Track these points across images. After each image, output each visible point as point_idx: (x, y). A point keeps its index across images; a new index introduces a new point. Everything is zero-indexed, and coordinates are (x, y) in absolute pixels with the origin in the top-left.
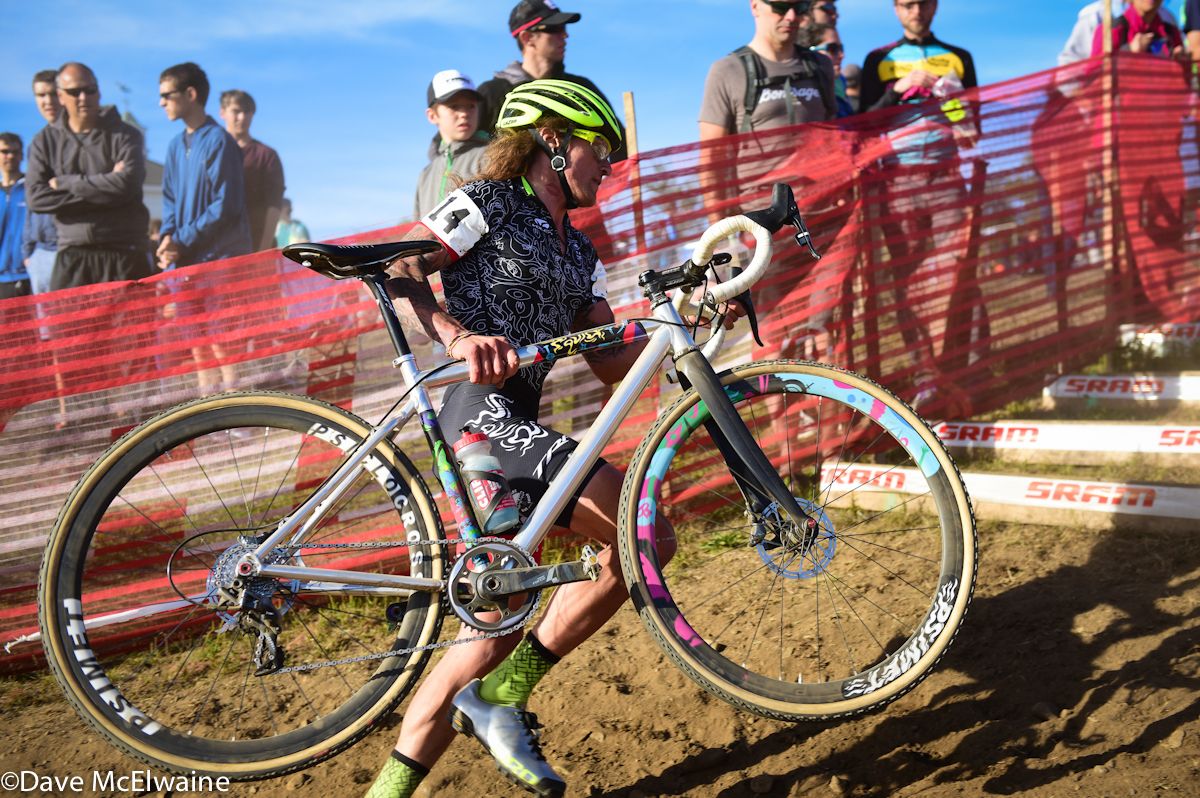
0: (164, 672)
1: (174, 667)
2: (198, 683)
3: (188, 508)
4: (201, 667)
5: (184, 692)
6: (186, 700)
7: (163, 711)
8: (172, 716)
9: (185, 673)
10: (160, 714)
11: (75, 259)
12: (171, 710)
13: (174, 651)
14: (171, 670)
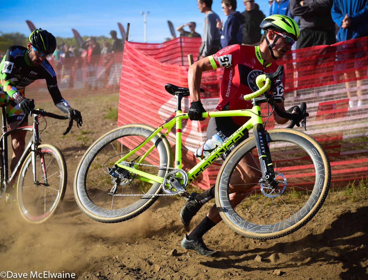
0: (331, 198)
1: (335, 197)
2: (343, 204)
3: (343, 136)
4: (345, 198)
5: (338, 206)
6: (339, 209)
7: (330, 212)
8: (334, 214)
9: (339, 199)
10: (329, 213)
11: (308, 33)
12: (333, 212)
13: (335, 191)
14: (334, 198)
